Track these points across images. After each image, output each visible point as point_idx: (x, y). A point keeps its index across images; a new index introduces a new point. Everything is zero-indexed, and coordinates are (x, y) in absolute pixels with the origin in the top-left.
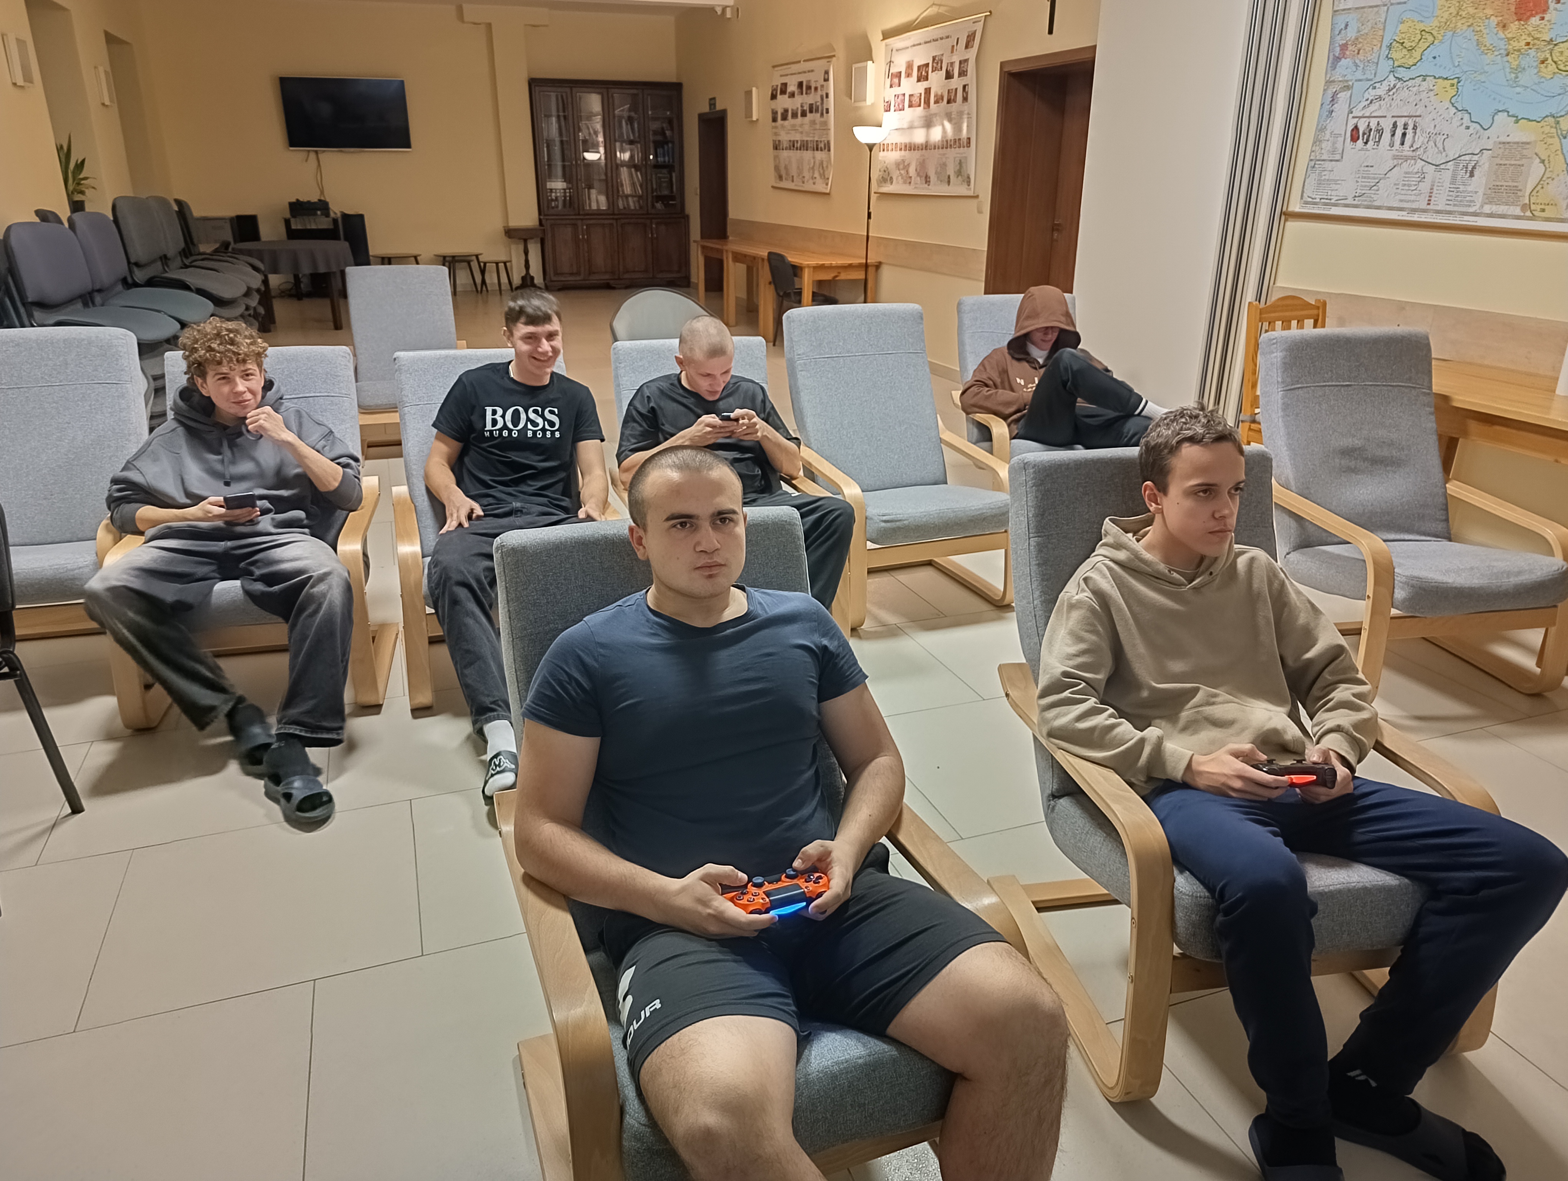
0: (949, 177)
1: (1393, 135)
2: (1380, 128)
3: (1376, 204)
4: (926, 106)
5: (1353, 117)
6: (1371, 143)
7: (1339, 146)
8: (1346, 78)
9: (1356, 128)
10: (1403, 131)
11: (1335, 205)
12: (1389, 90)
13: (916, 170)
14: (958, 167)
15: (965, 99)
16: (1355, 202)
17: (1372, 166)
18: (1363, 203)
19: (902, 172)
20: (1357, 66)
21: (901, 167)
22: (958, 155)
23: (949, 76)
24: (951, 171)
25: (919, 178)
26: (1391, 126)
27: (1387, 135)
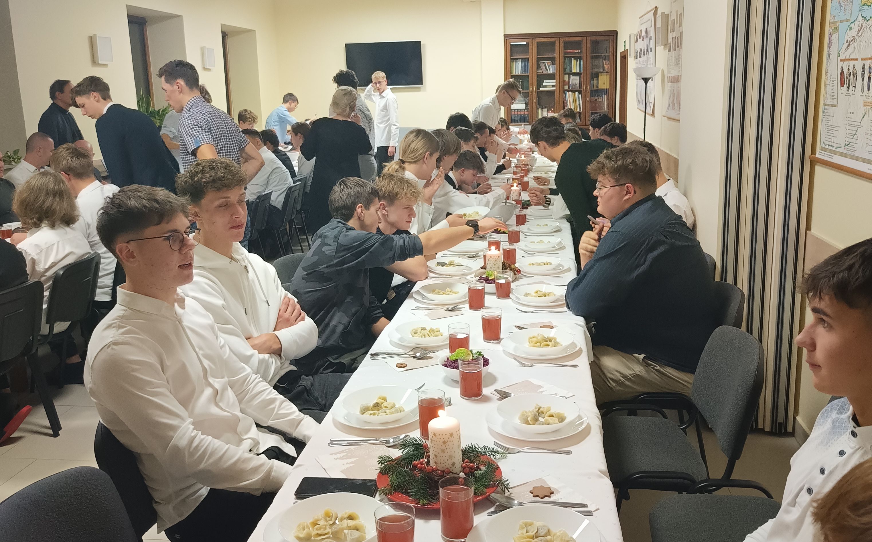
1: (863, 79)
2: (855, 72)
3: (856, 154)
5: (841, 60)
6: (851, 87)
7: (835, 90)
8: (836, 20)
9: (842, 72)
10: (869, 74)
11: (835, 153)
12: (859, 31)
16: (845, 151)
17: (853, 113)
18: (849, 152)
20: (841, 6)
26: (862, 70)
27: (859, 78)
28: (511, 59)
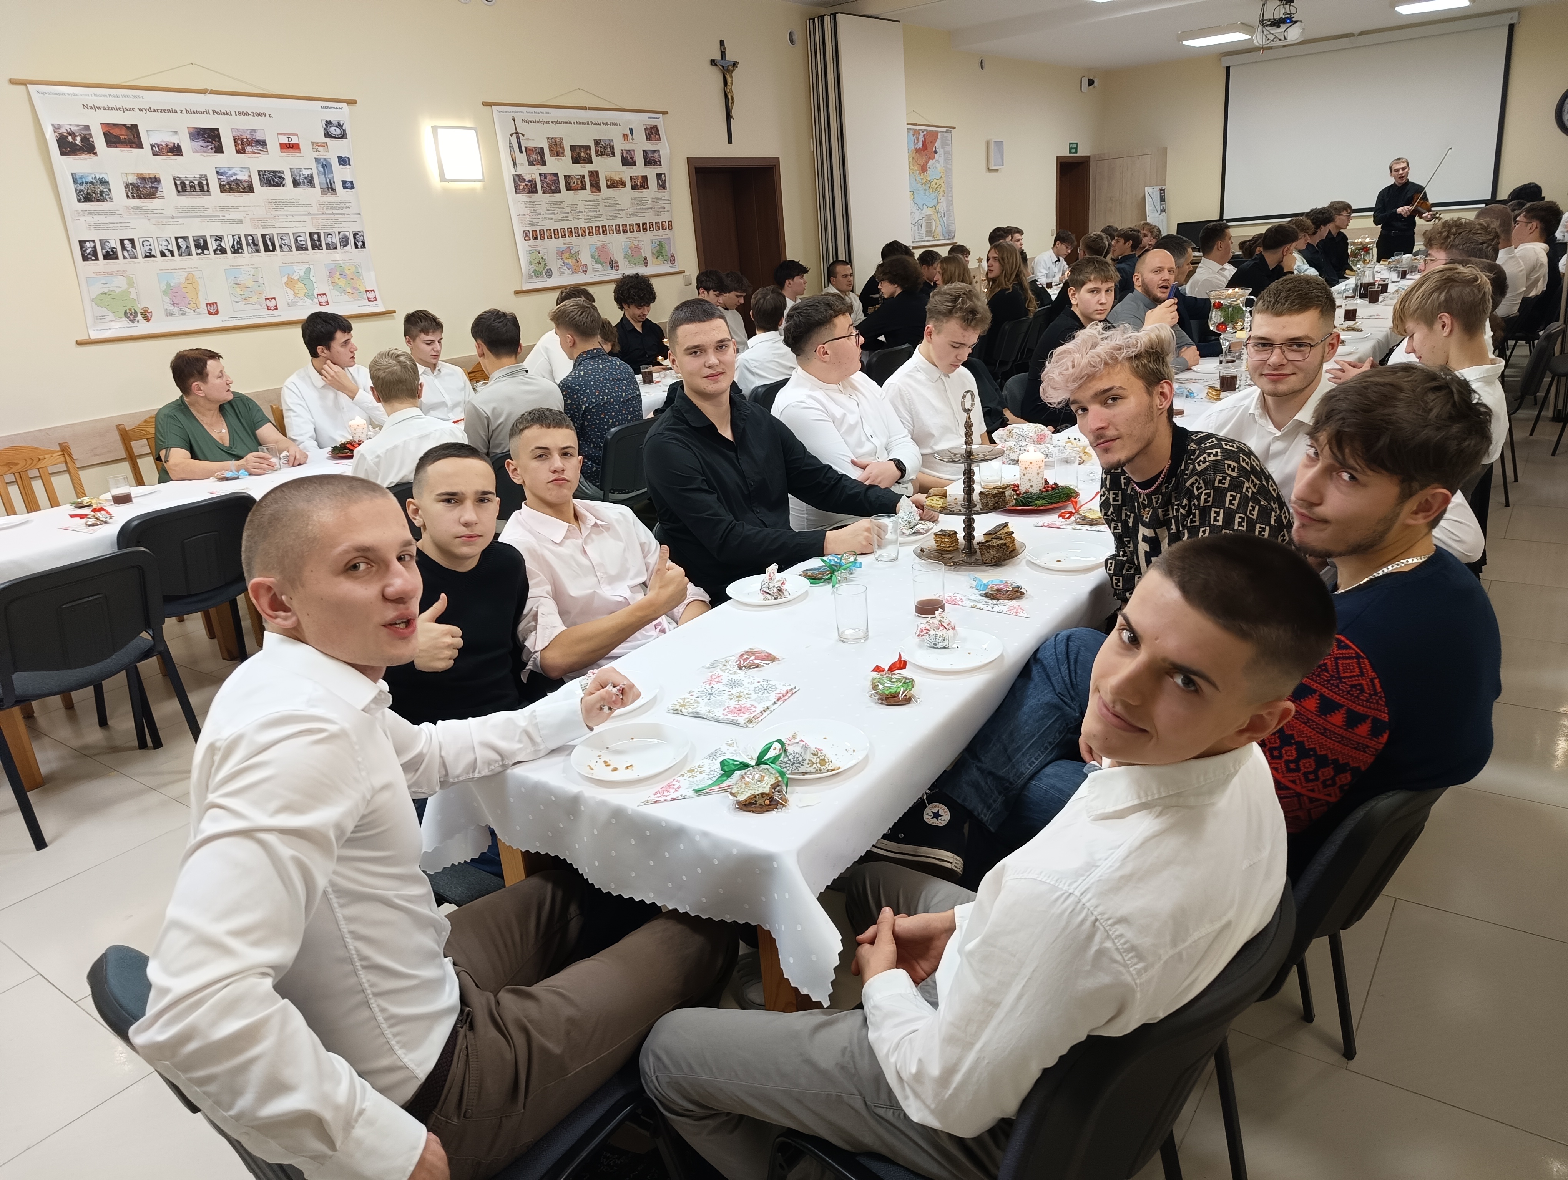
0: (645, 259)
4: (594, 190)
13: (592, 257)
14: (658, 248)
15: (662, 186)
19: (569, 261)
21: (566, 255)
22: (657, 237)
23: (628, 161)
24: (647, 251)
25: (599, 265)
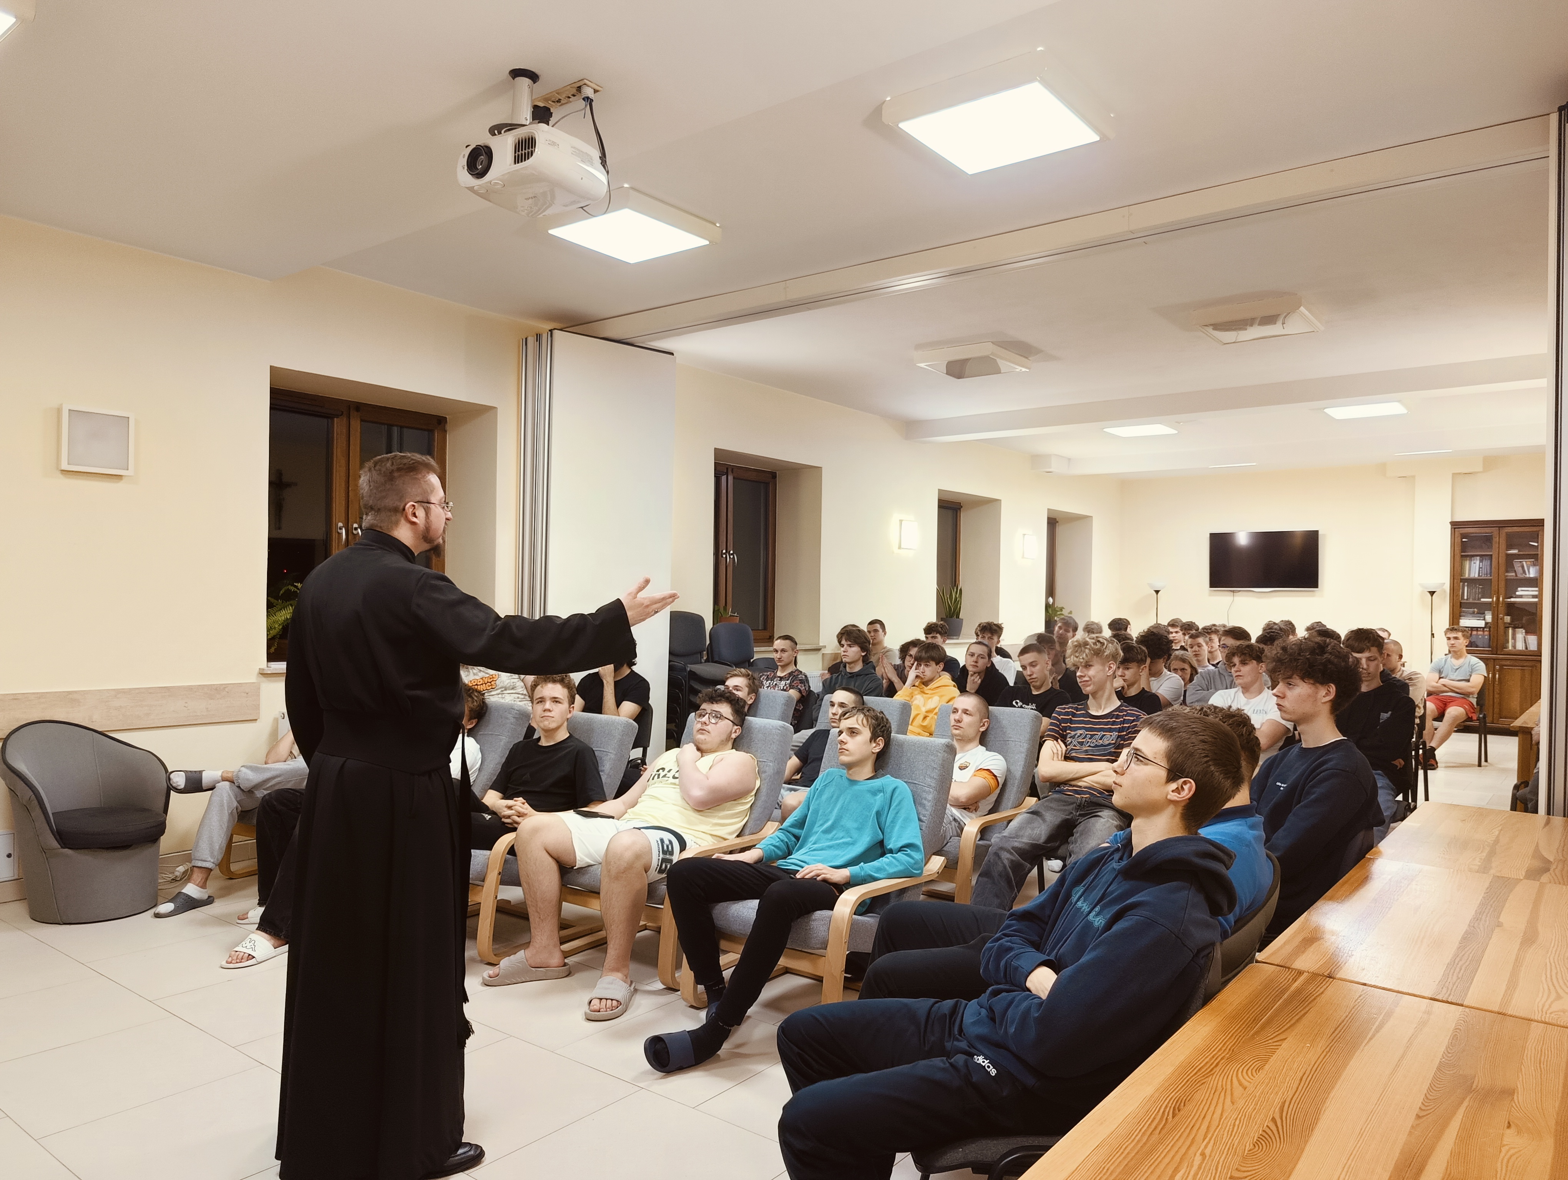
28: (1462, 556)
